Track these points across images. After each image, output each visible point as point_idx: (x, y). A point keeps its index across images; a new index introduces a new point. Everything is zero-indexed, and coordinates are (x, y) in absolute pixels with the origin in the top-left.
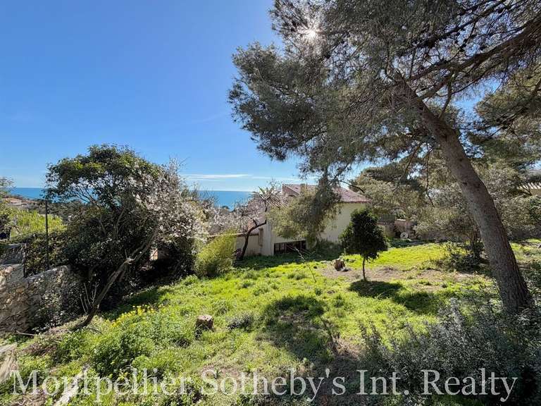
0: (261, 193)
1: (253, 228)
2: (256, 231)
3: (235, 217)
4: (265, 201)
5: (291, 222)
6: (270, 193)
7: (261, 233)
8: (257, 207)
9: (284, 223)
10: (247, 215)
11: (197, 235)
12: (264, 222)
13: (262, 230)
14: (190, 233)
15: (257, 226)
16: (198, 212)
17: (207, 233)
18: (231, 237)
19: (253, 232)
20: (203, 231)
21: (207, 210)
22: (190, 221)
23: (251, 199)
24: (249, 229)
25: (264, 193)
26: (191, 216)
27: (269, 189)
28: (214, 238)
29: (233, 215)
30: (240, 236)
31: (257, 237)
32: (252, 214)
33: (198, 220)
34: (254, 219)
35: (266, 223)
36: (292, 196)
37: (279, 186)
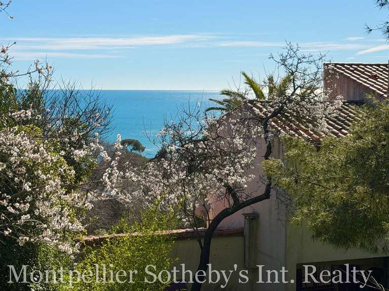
0: (252, 96)
1: (225, 214)
2: (237, 220)
3: (167, 176)
4: (264, 121)
5: (360, 189)
6: (282, 93)
7: (251, 229)
8: (238, 141)
9: (338, 194)
10: (205, 170)
11: (49, 232)
12: (261, 191)
13: (253, 218)
14: (26, 225)
15: (238, 206)
16: (52, 157)
17: (78, 226)
18: (153, 240)
19: (225, 223)
20: (66, 222)
21: (80, 153)
22: (27, 187)
23: (218, 114)
24: (211, 216)
25: (259, 94)
26: (29, 170)
27: (278, 81)
28: (98, 243)
29: (160, 167)
30: (180, 237)
31: (238, 240)
32: (222, 166)
33: (54, 183)
34: (231, 180)
35: (267, 195)
36: (359, 103)
37: (311, 70)
